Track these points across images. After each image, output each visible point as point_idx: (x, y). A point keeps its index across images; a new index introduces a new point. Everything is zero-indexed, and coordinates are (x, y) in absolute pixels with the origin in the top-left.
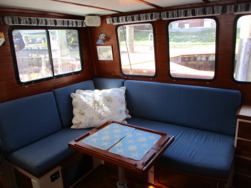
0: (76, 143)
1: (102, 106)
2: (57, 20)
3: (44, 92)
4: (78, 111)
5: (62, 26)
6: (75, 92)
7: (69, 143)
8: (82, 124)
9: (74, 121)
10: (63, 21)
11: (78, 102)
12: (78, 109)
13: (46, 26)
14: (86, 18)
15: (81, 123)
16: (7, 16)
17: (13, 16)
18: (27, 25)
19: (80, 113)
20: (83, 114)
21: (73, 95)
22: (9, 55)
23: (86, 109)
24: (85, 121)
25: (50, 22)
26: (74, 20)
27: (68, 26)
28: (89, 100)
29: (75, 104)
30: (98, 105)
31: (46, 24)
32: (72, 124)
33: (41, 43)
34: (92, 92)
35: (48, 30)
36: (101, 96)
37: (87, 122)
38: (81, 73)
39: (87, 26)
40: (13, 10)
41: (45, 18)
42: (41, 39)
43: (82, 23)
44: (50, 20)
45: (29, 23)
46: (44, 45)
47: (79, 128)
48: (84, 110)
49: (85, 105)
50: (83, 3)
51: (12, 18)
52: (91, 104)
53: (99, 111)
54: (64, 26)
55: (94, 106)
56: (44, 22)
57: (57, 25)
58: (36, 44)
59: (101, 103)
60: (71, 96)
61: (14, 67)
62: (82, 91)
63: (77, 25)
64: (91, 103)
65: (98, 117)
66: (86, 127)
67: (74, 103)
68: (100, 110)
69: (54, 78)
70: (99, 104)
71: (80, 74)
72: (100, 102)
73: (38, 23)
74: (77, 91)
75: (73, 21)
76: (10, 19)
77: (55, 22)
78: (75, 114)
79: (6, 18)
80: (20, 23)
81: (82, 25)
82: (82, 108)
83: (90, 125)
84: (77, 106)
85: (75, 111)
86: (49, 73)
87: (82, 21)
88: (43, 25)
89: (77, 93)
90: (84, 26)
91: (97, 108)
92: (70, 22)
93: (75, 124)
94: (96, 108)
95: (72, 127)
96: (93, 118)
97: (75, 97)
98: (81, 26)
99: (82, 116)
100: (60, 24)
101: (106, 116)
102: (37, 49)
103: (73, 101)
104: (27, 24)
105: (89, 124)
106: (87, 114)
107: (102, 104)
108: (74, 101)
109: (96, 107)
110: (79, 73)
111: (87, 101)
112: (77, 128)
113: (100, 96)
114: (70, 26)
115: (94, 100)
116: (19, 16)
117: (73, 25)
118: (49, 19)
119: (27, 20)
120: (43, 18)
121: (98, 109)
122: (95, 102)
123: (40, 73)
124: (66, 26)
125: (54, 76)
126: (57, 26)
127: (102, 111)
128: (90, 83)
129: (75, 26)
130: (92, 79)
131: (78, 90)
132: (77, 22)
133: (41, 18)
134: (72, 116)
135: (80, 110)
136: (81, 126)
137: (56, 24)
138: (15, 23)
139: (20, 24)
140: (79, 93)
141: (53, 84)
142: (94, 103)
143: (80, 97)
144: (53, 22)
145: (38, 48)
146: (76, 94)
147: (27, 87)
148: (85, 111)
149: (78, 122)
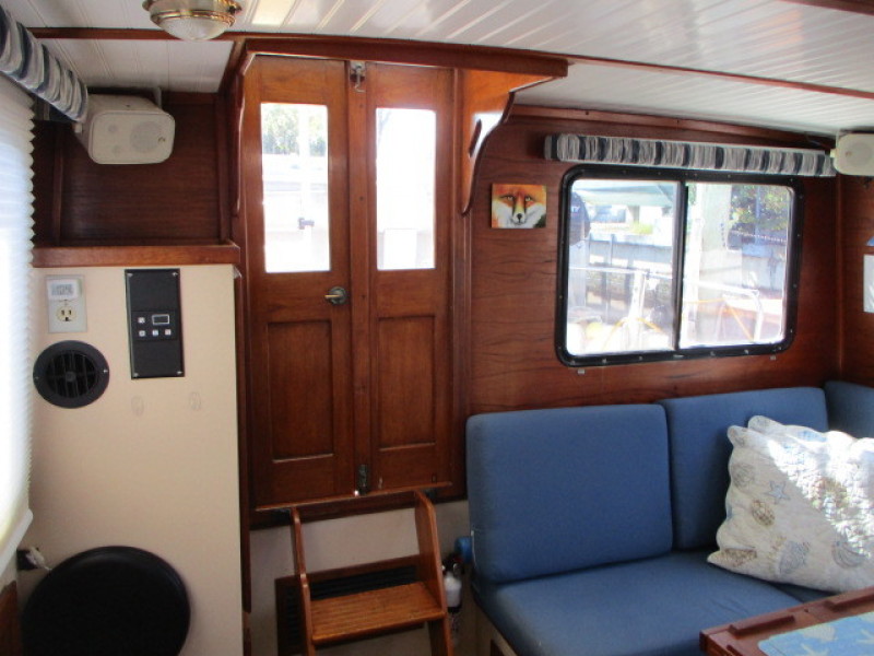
0: (734, 643)
1: (857, 510)
2: (728, 147)
3: (633, 402)
4: (747, 501)
5: (740, 170)
6: (745, 425)
7: (705, 632)
8: (756, 556)
9: (724, 535)
10: (749, 152)
11: (752, 468)
12: (748, 493)
13: (684, 168)
14: (840, 144)
15: (751, 552)
16: (566, 133)
17: (584, 133)
18: (624, 164)
19: (753, 512)
20: (766, 520)
21: (735, 433)
22: (550, 261)
23: (783, 502)
24: (771, 550)
25: (702, 155)
26: (790, 151)
27: (762, 172)
28: (801, 467)
29: (738, 471)
30: (840, 501)
31: (686, 160)
32: (714, 547)
33: (622, 220)
34: (816, 436)
35: (687, 184)
36: (859, 465)
37: (778, 558)
38: (778, 352)
39: (838, 174)
40: (587, 114)
41: (684, 142)
42: (624, 207)
43: (821, 160)
44: (700, 147)
45: (630, 157)
46: (665, 236)
47: (739, 569)
48: (775, 503)
49: (781, 486)
50: (834, 80)
51: (582, 140)
52: (810, 489)
53: (840, 526)
54: (747, 171)
55: (822, 499)
56: (680, 154)
57: (724, 166)
58: (608, 225)
59: (855, 494)
60: (729, 436)
61: (557, 299)
62: (774, 426)
63: (798, 167)
64: (807, 484)
65: (833, 552)
66: (769, 577)
67: (738, 466)
68: (845, 523)
69: (676, 356)
70: (842, 497)
71: (773, 358)
72: (849, 490)
73: (658, 159)
74: (754, 421)
75: (784, 154)
76: (576, 143)
77: (719, 158)
78: (735, 510)
79: (563, 142)
80: (602, 156)
81: (819, 169)
82: (767, 494)
83: (788, 572)
84: (746, 479)
85: (735, 498)
86: (651, 331)
87: (822, 153)
88: (675, 166)
89: (754, 429)
90: (826, 173)
91: (833, 509)
92: (773, 157)
93: (727, 551)
94: (829, 511)
95: (713, 558)
96: (805, 548)
97: (743, 443)
98: (811, 173)
99: (763, 528)
100: (733, 162)
101: (870, 555)
102: (609, 239)
103: (733, 455)
104: (622, 159)
105: (784, 567)
106: (782, 524)
107: (859, 502)
108: (737, 458)
109: (830, 505)
110: (774, 353)
111: (790, 470)
112: (732, 569)
113: (851, 462)
114: (772, 171)
115: (824, 473)
116: (605, 134)
117: (781, 169)
118: (697, 144)
119: (627, 148)
120: (677, 142)
121: (839, 519)
122: (827, 484)
123: (621, 325)
124: (757, 171)
125: (678, 350)
126: (722, 169)
127: (853, 528)
128: (813, 397)
129: (788, 171)
130: (821, 385)
131: (761, 418)
132: (798, 160)
133: (673, 142)
134: (718, 514)
135: (758, 502)
136: (750, 567)
137: (719, 163)
138: (587, 155)
139: (602, 160)
140: (760, 431)
141: (671, 377)
142: (822, 487)
143: (764, 447)
144: (711, 156)
145: (613, 236)
146: (750, 432)
147: (582, 371)
148: (777, 511)
149: (741, 546)
